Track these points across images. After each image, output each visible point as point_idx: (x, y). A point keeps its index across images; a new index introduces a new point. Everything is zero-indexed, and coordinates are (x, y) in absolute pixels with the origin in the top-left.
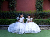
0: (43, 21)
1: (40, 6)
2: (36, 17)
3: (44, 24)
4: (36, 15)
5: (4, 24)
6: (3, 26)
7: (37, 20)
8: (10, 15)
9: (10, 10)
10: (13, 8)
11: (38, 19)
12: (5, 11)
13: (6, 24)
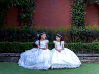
0: (85, 47)
1: (79, 18)
2: (72, 39)
3: (87, 53)
4: (71, 34)
5: (12, 51)
6: (9, 56)
7: (73, 44)
8: (23, 35)
9: (22, 24)
10: (28, 21)
11: (76, 43)
12: (13, 27)
13: (15, 52)
